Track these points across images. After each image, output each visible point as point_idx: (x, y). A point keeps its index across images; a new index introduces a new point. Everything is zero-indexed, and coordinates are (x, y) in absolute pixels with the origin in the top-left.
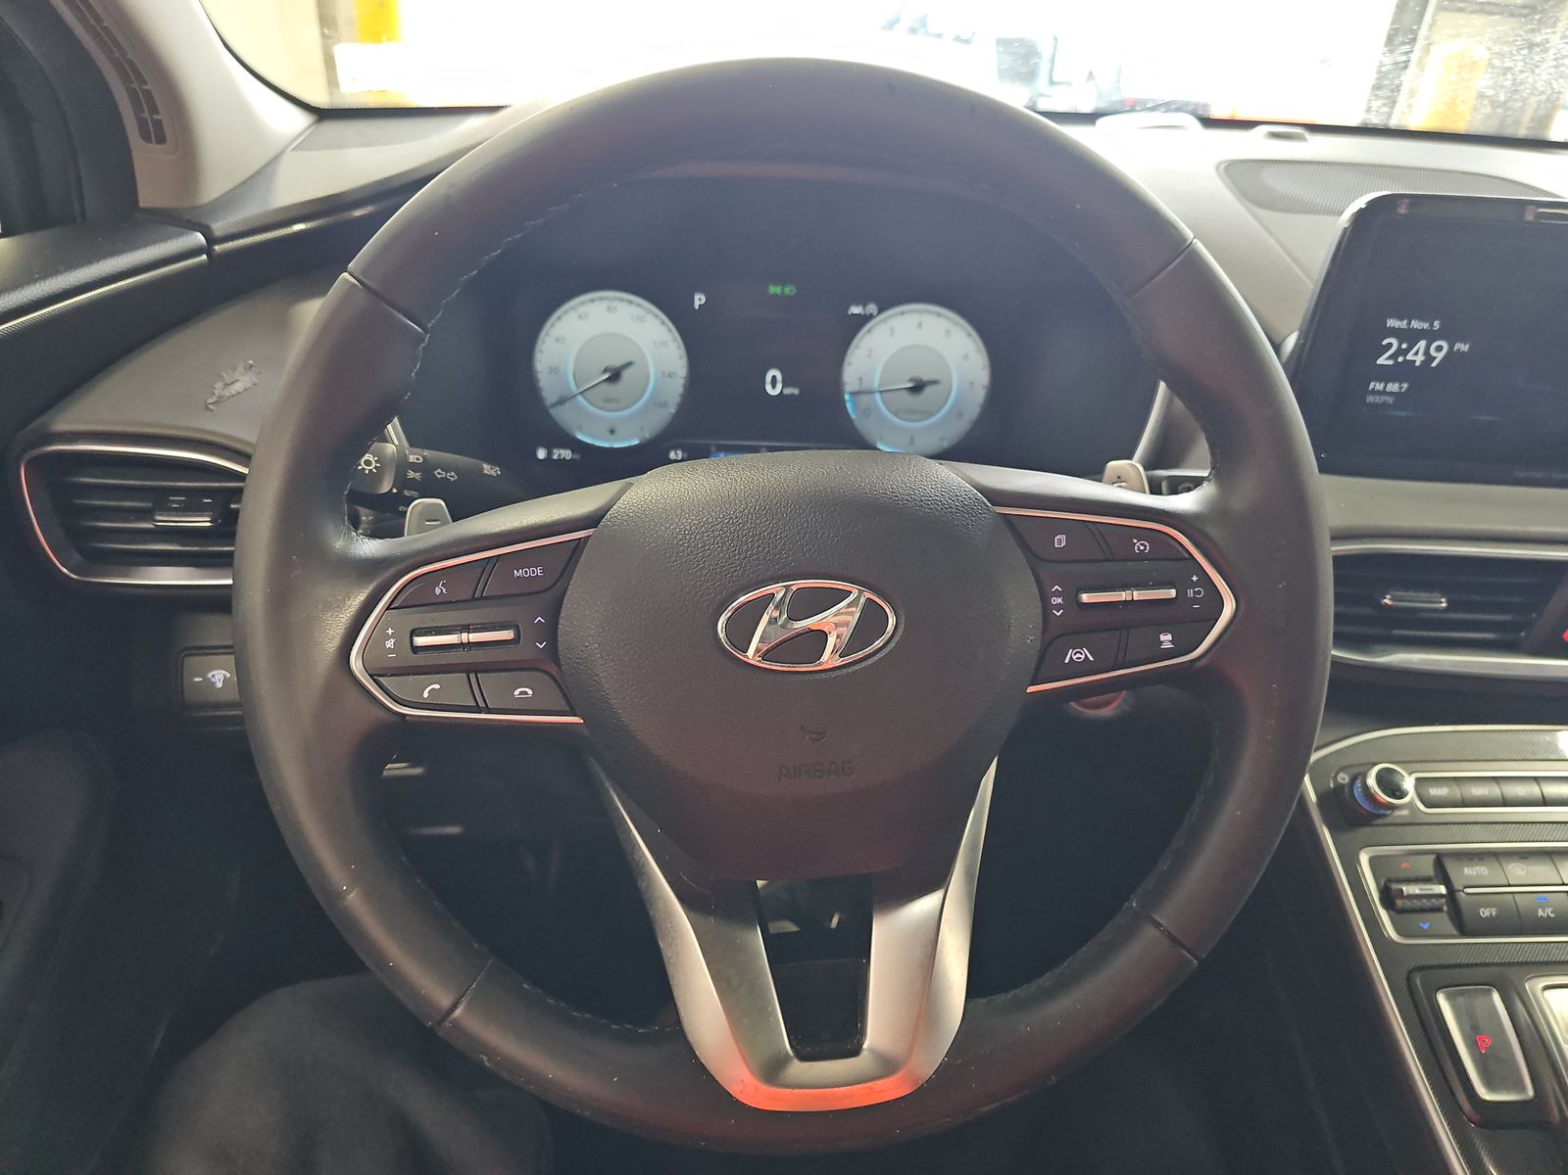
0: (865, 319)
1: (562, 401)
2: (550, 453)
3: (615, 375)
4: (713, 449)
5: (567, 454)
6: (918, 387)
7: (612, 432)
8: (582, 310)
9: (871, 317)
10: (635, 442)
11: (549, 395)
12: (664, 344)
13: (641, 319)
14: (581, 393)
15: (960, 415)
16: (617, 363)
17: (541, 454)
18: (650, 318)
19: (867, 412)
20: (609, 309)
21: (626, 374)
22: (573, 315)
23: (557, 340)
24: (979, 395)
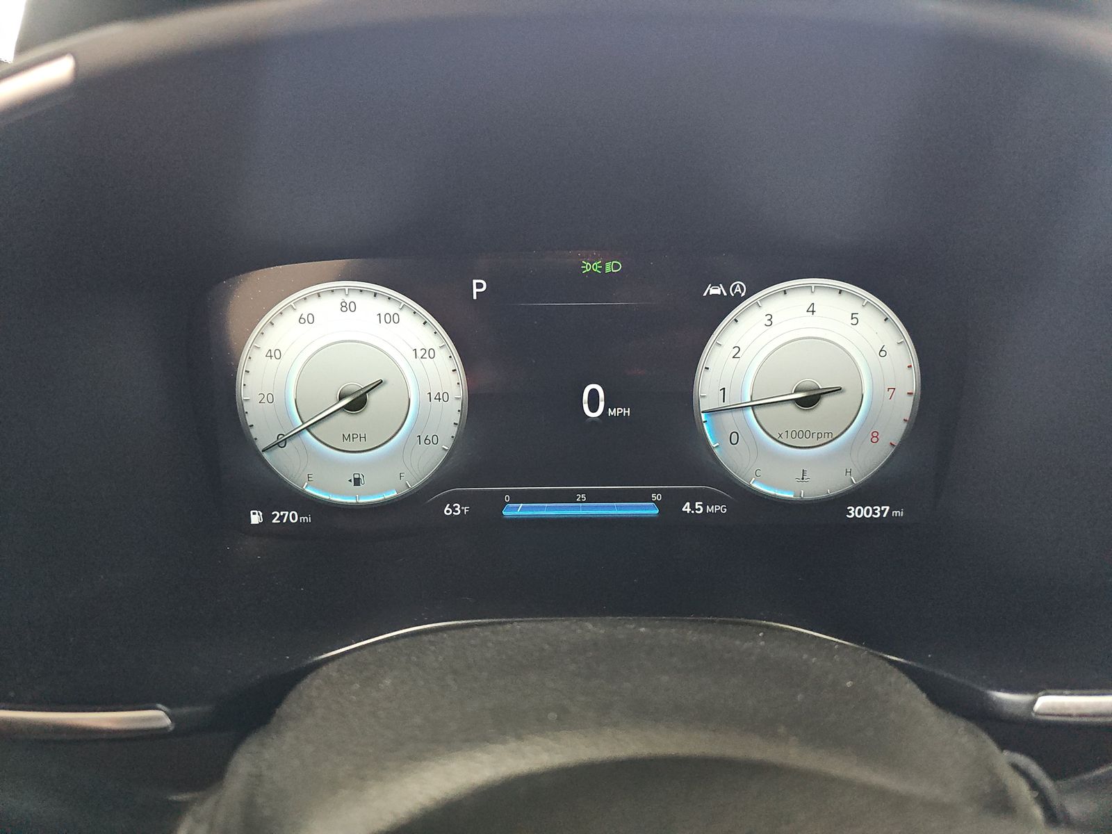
0: (728, 304)
1: (281, 443)
2: (267, 517)
3: (357, 403)
4: (507, 498)
5: (292, 516)
6: (809, 400)
7: (357, 482)
8: (304, 309)
9: (738, 300)
10: (392, 494)
11: (262, 435)
12: (429, 353)
13: (393, 319)
14: (307, 428)
15: (875, 437)
16: (360, 382)
17: (256, 518)
18: (406, 316)
19: (734, 438)
20: (344, 307)
21: (373, 398)
22: (291, 318)
23: (270, 355)
24: (904, 407)
